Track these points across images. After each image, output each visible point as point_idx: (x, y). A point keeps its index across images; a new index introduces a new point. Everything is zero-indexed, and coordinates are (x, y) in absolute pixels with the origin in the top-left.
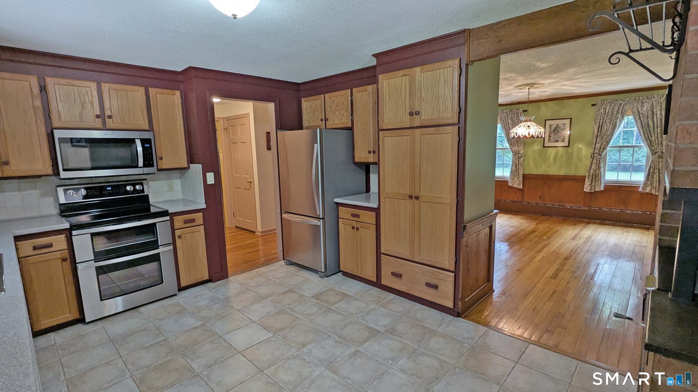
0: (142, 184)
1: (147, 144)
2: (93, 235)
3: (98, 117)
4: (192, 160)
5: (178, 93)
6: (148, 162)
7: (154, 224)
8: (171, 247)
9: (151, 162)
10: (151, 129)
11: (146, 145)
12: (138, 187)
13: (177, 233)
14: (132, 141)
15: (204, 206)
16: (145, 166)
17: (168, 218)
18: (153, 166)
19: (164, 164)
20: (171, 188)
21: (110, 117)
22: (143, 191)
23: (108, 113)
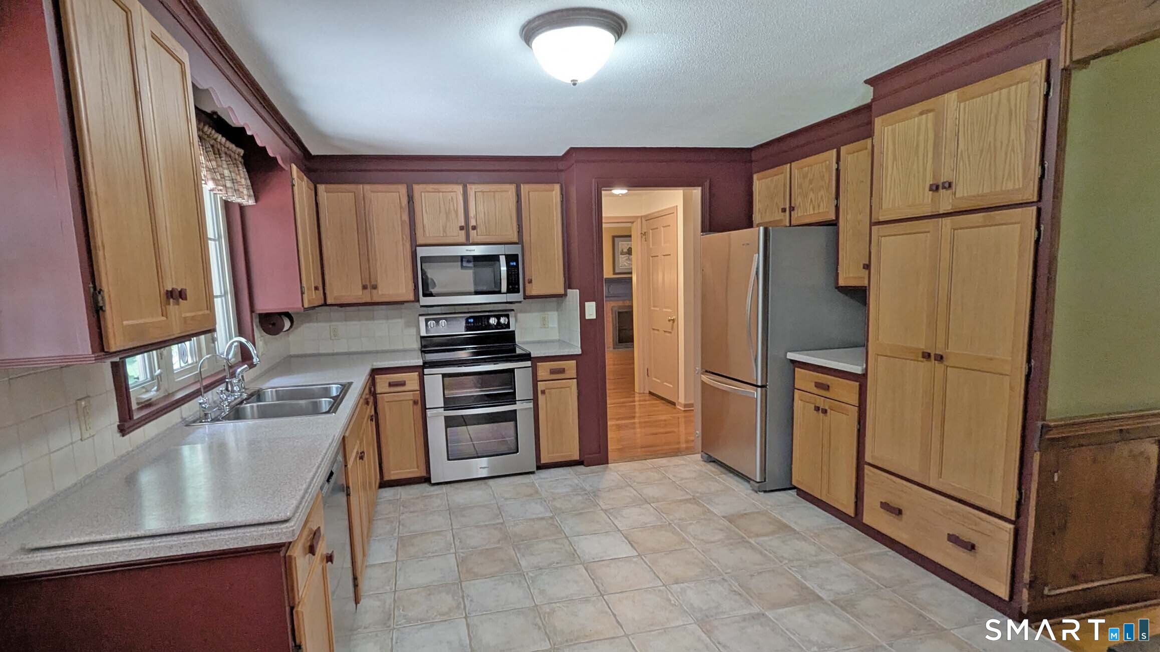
0: (507, 316)
1: (513, 262)
2: (444, 376)
3: (462, 228)
4: (569, 285)
5: (557, 187)
6: (513, 287)
7: (512, 371)
8: (531, 405)
9: (517, 287)
10: (520, 242)
11: (512, 264)
12: (503, 320)
13: (541, 386)
14: (495, 258)
15: (579, 351)
16: (509, 291)
17: (529, 363)
18: (518, 291)
19: (534, 290)
20: (544, 324)
21: (474, 228)
22: (508, 326)
23: (473, 223)
